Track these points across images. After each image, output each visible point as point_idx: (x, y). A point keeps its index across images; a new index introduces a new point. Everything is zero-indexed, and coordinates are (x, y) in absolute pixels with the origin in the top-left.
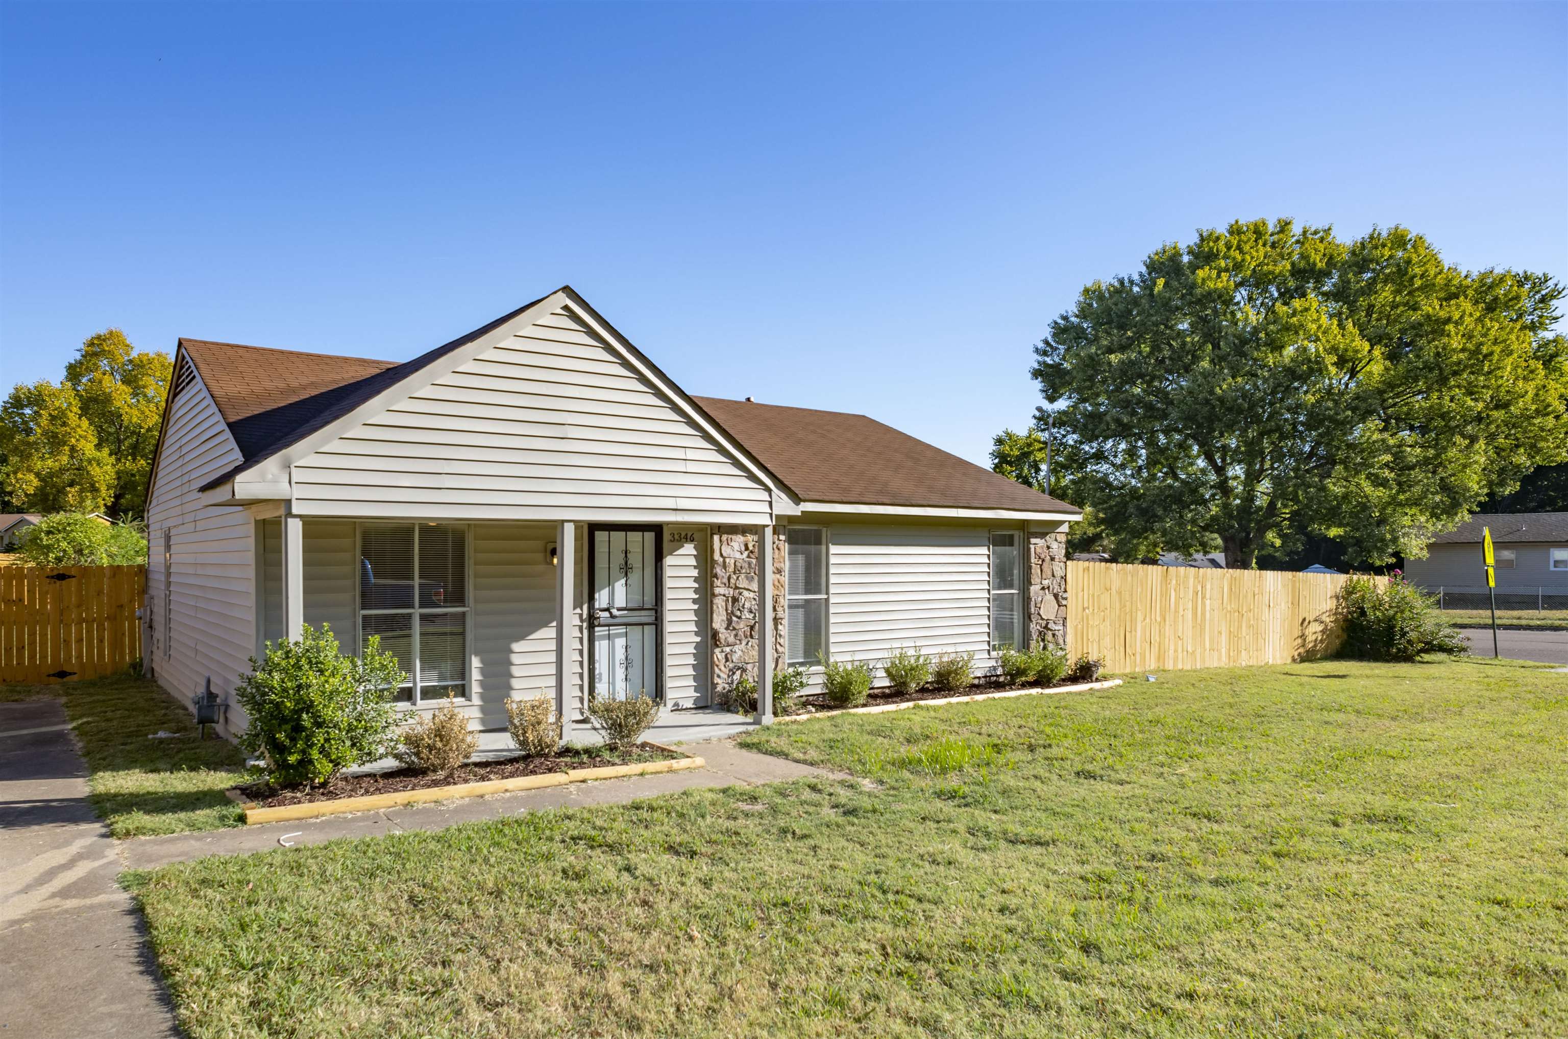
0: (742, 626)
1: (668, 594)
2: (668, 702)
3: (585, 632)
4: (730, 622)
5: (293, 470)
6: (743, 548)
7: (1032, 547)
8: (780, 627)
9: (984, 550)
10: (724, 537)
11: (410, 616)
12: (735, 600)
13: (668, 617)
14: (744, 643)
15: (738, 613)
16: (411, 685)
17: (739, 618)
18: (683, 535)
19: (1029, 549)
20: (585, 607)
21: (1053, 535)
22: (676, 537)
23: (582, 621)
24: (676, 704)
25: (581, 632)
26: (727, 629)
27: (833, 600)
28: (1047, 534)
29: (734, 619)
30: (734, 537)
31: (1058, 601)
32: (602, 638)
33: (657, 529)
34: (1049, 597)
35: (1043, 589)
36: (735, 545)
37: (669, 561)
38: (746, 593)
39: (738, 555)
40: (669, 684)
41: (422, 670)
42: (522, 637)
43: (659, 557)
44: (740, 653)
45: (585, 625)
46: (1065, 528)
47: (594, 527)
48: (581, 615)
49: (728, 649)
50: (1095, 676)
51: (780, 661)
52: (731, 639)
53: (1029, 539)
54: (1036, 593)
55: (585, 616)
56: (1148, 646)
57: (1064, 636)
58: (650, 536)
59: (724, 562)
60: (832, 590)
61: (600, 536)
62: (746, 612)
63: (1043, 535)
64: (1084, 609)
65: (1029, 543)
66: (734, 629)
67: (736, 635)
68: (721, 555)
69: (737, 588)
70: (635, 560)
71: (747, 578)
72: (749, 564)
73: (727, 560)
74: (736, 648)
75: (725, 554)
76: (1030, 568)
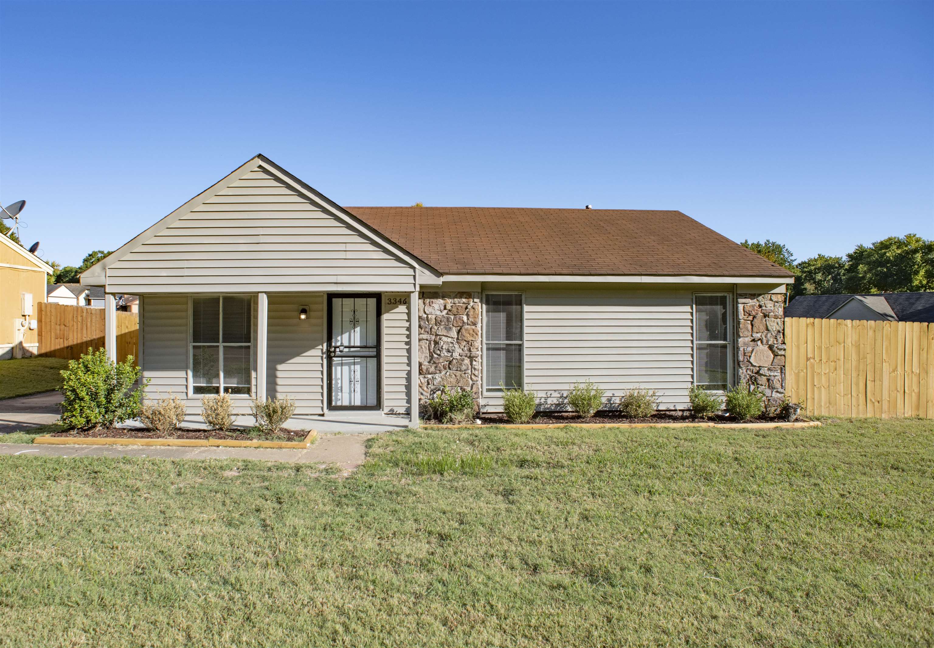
0: (441, 361)
1: (385, 338)
2: (385, 408)
3: (325, 361)
4: (432, 357)
5: (108, 270)
6: (442, 308)
7: (741, 307)
8: (474, 363)
9: (688, 309)
10: (428, 301)
11: (218, 346)
12: (436, 343)
13: (385, 353)
14: (443, 373)
15: (438, 352)
16: (218, 385)
17: (439, 355)
18: (398, 299)
19: (737, 308)
20: (325, 345)
21: (768, 296)
22: (392, 301)
23: (323, 353)
24: (392, 410)
25: (322, 360)
26: (429, 362)
27: (526, 344)
28: (760, 295)
29: (435, 356)
30: (433, 300)
31: (773, 352)
32: (338, 365)
33: (378, 296)
34: (762, 348)
35: (754, 340)
36: (436, 306)
37: (385, 317)
38: (444, 338)
39: (438, 313)
40: (385, 396)
41: (225, 377)
42: (283, 362)
43: (379, 314)
44: (440, 379)
45: (325, 356)
46: (782, 289)
47: (331, 296)
48: (322, 350)
49: (430, 376)
50: (794, 417)
51: (474, 386)
52: (432, 369)
53: (737, 299)
54: (745, 344)
55: (325, 350)
56: (900, 396)
57: (783, 380)
58: (372, 302)
59: (427, 317)
60: (526, 337)
61: (336, 302)
62: (444, 351)
63: (753, 296)
64: (808, 359)
65: (737, 303)
66: (434, 363)
67: (436, 367)
68: (425, 313)
69: (437, 335)
70: (361, 316)
71: (446, 328)
72: (448, 319)
73: (430, 316)
74: (437, 376)
75: (427, 312)
76: (739, 323)
